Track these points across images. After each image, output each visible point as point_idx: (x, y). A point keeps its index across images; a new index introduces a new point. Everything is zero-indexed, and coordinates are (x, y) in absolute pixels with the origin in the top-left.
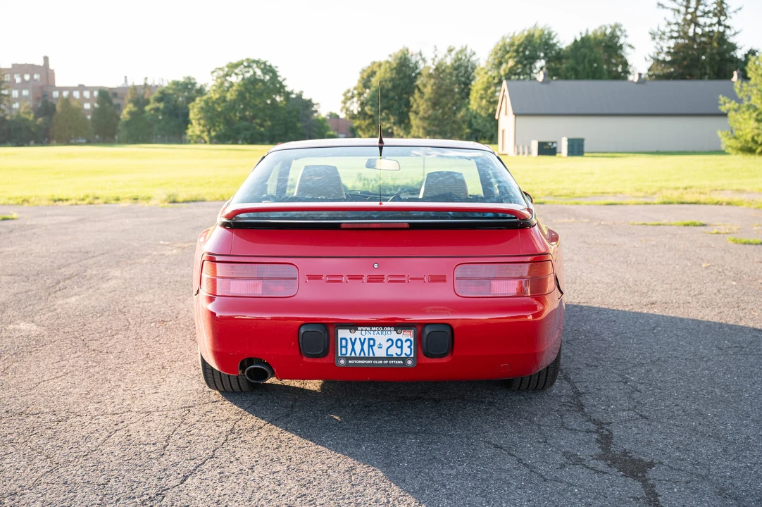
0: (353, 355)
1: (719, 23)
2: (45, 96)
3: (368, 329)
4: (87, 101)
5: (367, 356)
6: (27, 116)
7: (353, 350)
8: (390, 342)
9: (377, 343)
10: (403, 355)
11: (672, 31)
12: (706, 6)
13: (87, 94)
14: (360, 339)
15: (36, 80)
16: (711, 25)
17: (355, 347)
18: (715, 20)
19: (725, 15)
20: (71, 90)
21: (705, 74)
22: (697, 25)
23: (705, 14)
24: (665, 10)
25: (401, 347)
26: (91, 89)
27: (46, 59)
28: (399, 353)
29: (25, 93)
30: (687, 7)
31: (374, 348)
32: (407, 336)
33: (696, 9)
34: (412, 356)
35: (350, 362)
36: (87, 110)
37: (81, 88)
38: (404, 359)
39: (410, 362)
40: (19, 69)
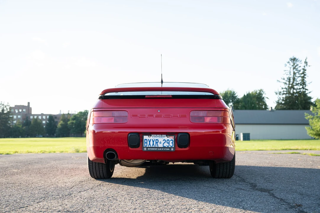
0: (150, 146)
1: (303, 88)
2: (27, 118)
3: (156, 135)
4: (44, 120)
5: (155, 146)
6: (19, 126)
7: (150, 144)
8: (164, 141)
9: (159, 141)
10: (170, 146)
11: (284, 91)
12: (297, 81)
13: (44, 117)
14: (152, 140)
15: (24, 112)
16: (300, 89)
17: (150, 143)
18: (301, 87)
19: (305, 85)
20: (38, 115)
21: (299, 108)
22: (294, 89)
23: (297, 84)
24: (280, 83)
25: (169, 143)
26: (46, 115)
27: (29, 103)
28: (168, 146)
29: (19, 117)
30: (289, 82)
31: (158, 143)
32: (171, 138)
33: (293, 82)
34: (173, 147)
35: (148, 149)
36: (44, 124)
37: (42, 115)
38: (170, 148)
39: (172, 149)
40: (18, 107)
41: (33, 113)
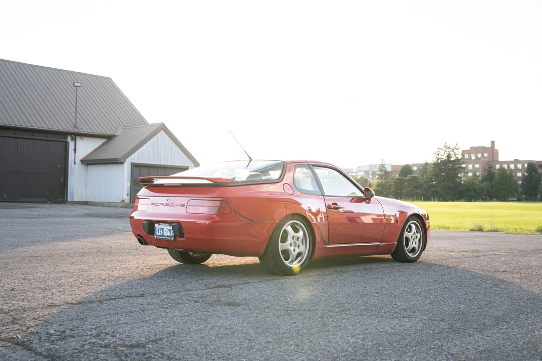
2: (490, 168)
4: (519, 170)
6: (475, 182)
13: (519, 166)
15: (485, 158)
20: (508, 163)
26: (523, 162)
27: (493, 143)
29: (477, 166)
36: (519, 177)
37: (516, 162)
40: (475, 150)
41: (500, 159)
